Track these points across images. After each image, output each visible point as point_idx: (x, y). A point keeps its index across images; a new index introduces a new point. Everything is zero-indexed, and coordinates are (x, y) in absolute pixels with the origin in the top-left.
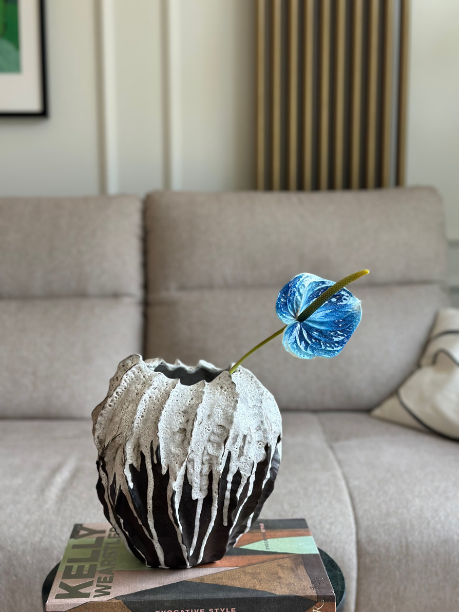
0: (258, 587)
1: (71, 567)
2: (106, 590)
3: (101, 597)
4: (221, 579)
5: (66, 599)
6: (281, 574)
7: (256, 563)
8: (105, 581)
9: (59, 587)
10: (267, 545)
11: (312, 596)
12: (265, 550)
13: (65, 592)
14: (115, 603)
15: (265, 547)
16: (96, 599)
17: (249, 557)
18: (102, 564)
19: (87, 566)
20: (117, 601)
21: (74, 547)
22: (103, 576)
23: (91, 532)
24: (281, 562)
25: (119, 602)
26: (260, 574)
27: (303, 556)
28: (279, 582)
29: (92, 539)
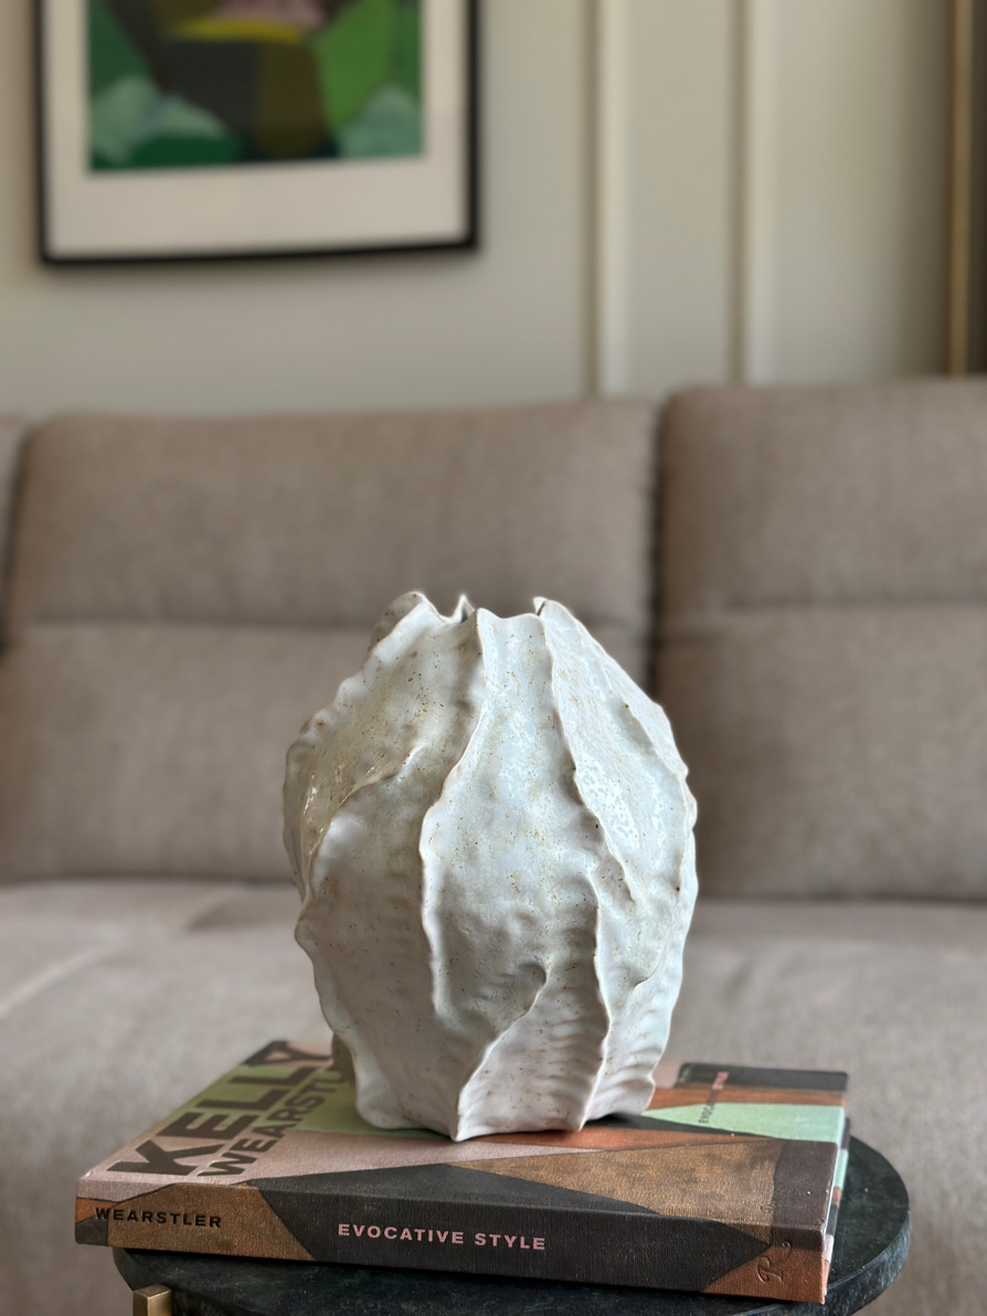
0: (622, 1195)
1: (196, 1116)
2: (238, 1166)
3: (214, 1177)
4: (537, 1168)
5: (131, 1174)
6: (702, 1173)
7: (653, 1147)
8: (253, 1148)
9: (138, 1150)
10: (705, 1116)
11: (756, 1227)
12: (696, 1123)
13: (141, 1159)
14: (242, 1192)
15: (698, 1119)
16: (203, 1181)
17: (643, 1133)
18: (274, 1117)
19: (235, 1115)
20: (247, 1187)
21: (238, 1080)
22: (256, 1137)
23: (297, 1055)
24: (717, 1150)
25: (250, 1191)
26: (644, 1167)
27: (787, 1145)
28: (684, 1190)
29: (286, 1070)
